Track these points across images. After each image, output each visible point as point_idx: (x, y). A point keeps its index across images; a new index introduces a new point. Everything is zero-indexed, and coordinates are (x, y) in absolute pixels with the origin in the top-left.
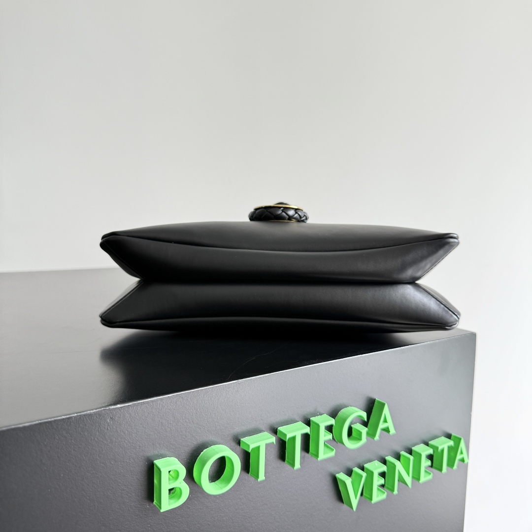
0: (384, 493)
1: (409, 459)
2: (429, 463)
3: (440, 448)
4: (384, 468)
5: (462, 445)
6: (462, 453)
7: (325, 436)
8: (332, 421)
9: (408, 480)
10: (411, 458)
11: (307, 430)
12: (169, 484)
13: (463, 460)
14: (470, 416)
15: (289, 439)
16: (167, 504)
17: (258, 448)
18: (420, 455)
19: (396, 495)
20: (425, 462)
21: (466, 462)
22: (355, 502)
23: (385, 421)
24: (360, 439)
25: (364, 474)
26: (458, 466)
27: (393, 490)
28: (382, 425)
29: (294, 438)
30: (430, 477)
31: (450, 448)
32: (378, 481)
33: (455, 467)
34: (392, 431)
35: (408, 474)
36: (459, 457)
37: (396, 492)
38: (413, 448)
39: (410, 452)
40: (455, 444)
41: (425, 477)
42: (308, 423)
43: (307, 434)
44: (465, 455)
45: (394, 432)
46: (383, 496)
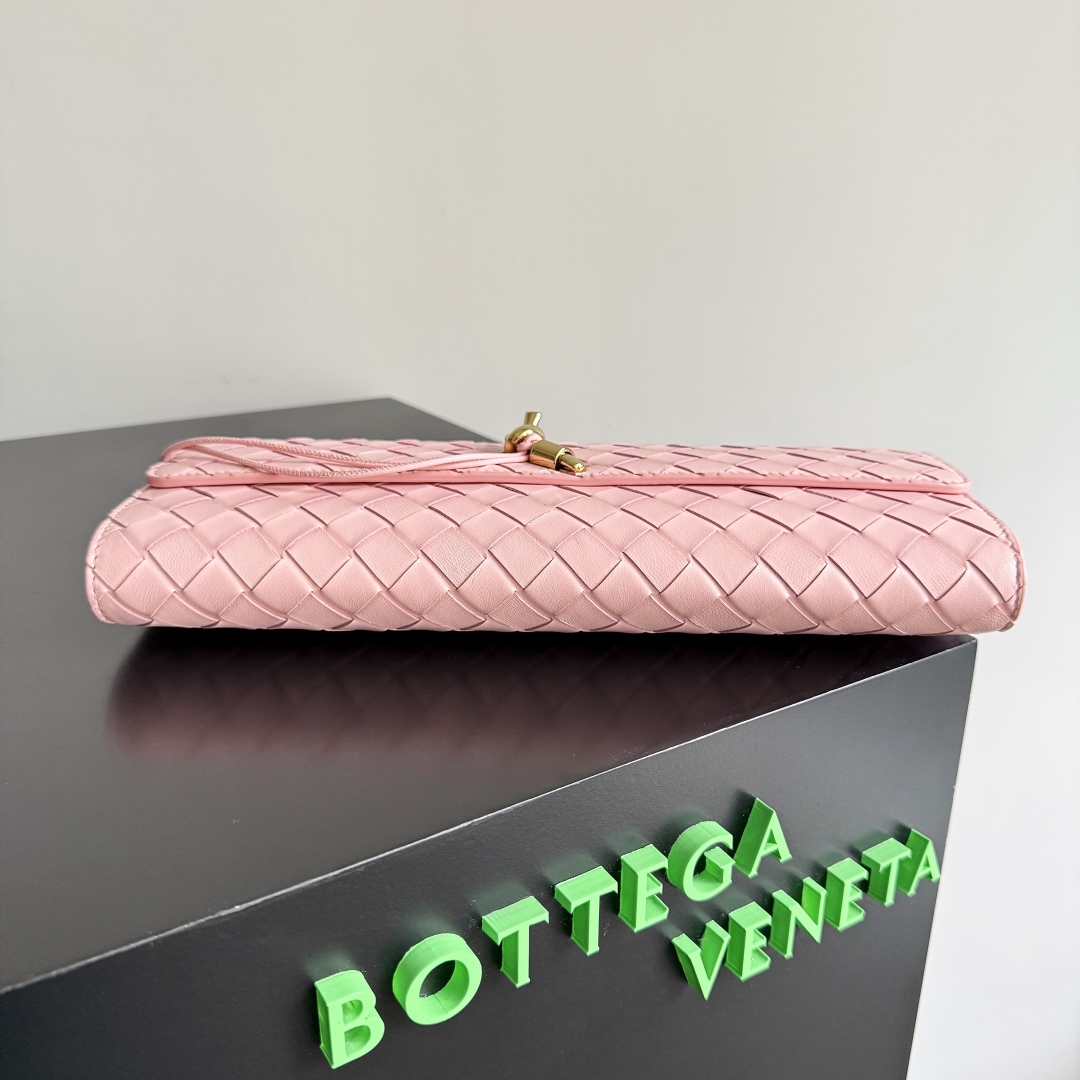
0: (766, 959)
1: (819, 895)
2: (859, 894)
3: (883, 865)
4: (767, 920)
5: (930, 852)
6: (927, 865)
7: (647, 889)
8: (663, 862)
9: (815, 931)
10: (823, 892)
11: (612, 886)
12: (345, 1022)
13: (930, 876)
14: (953, 791)
15: (576, 909)
16: (342, 1053)
17: (516, 934)
18: (843, 884)
19: (791, 959)
20: (852, 894)
21: (934, 879)
22: (706, 986)
23: (772, 840)
24: (720, 880)
25: (726, 937)
26: (918, 890)
28: (765, 850)
29: (586, 906)
30: (859, 917)
31: (901, 863)
32: (754, 942)
33: (912, 892)
34: (786, 856)
35: (816, 921)
36: (921, 872)
37: (789, 952)
38: (830, 869)
39: (822, 878)
40: (913, 854)
41: (849, 917)
42: (615, 869)
43: (613, 893)
44: (934, 868)
45: (789, 856)
46: (764, 965)
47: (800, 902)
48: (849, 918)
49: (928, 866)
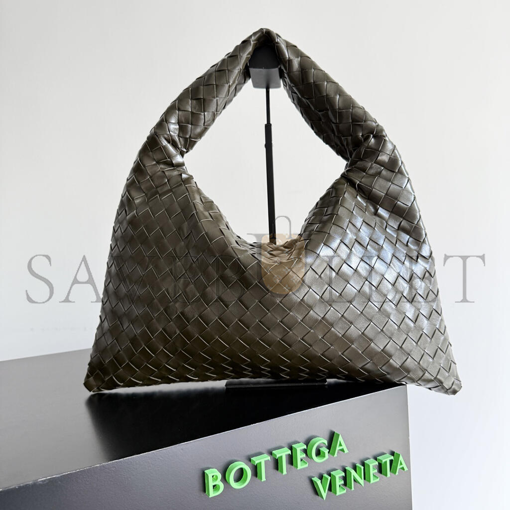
0: (345, 489)
1: (361, 468)
3: (384, 461)
4: (343, 474)
5: (401, 458)
6: (401, 464)
7: (301, 455)
8: (305, 447)
9: (361, 481)
11: (290, 452)
12: (213, 482)
13: (403, 467)
14: (409, 439)
15: (279, 457)
16: (212, 493)
17: (260, 463)
18: (369, 466)
20: (374, 470)
21: (406, 469)
22: (324, 495)
23: (340, 445)
24: (324, 456)
25: (329, 478)
27: (351, 488)
28: (338, 448)
29: (281, 457)
30: (377, 480)
32: (339, 482)
33: (397, 473)
35: (361, 479)
36: (399, 467)
37: (353, 489)
38: (365, 462)
39: (363, 464)
41: (374, 480)
42: (291, 448)
43: (289, 454)
44: (404, 465)
45: (348, 451)
46: (345, 491)
47: (356, 471)
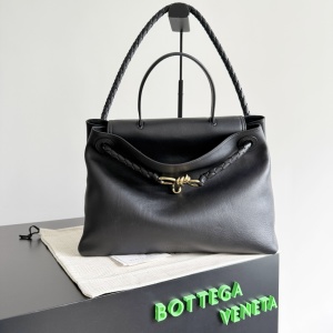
2: (258, 307)
3: (263, 301)
7: (214, 296)
8: (217, 291)
9: (249, 314)
10: (251, 305)
11: (207, 294)
15: (201, 297)
17: (190, 300)
18: (255, 304)
19: (244, 320)
23: (238, 290)
24: (228, 297)
25: (231, 311)
26: (272, 309)
30: (259, 313)
31: (267, 301)
32: (236, 314)
34: (242, 294)
38: (252, 301)
40: (270, 300)
42: (208, 291)
46: (239, 320)
47: (246, 307)
48: (257, 313)
49: (274, 304)
